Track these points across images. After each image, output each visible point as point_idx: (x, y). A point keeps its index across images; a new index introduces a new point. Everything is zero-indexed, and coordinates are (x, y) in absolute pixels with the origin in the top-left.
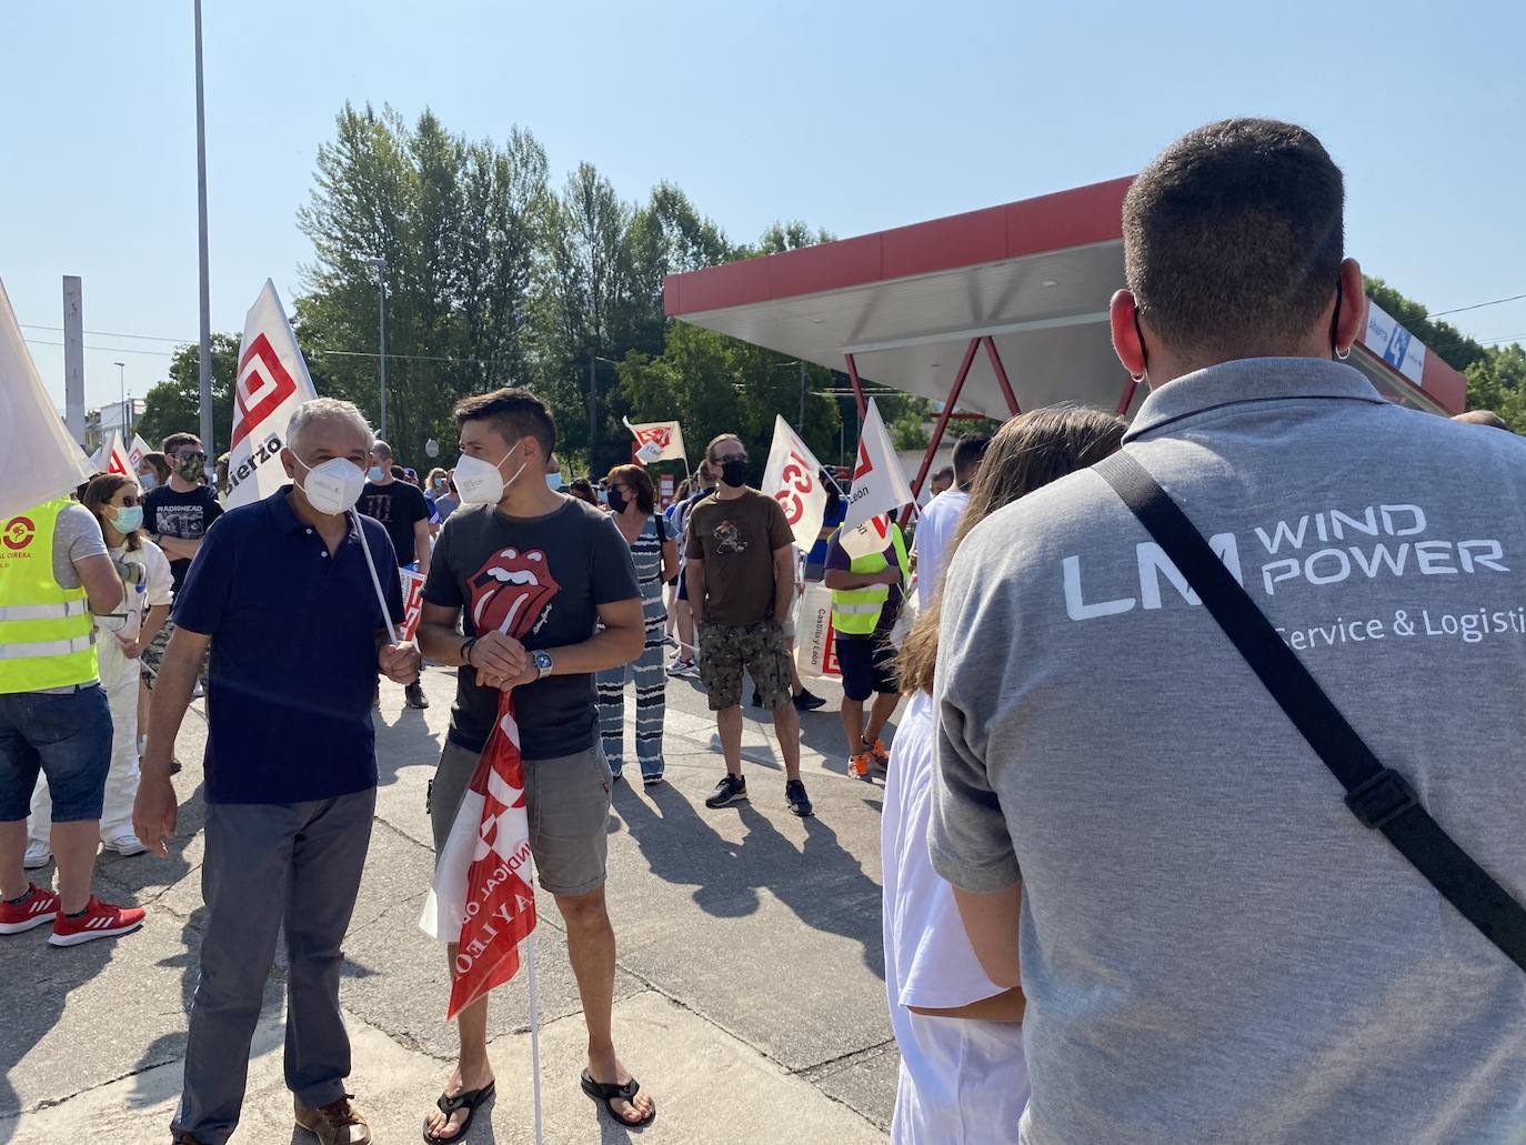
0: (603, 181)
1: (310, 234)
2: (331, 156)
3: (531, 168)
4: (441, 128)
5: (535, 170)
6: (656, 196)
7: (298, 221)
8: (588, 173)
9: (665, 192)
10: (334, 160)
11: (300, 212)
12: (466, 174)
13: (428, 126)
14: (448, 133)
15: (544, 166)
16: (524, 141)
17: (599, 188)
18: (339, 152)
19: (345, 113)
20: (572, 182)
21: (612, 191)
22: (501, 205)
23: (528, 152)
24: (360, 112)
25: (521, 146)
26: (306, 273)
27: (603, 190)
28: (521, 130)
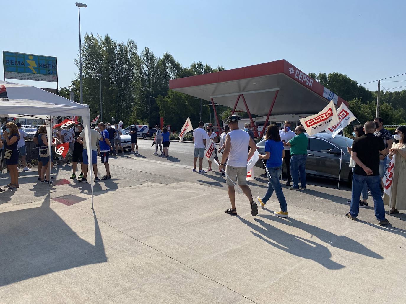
0: (151, 52)
1: (78, 65)
2: (83, 46)
3: (133, 49)
4: (110, 39)
5: (134, 49)
6: (164, 56)
7: (75, 62)
8: (147, 50)
9: (167, 54)
10: (83, 47)
11: (75, 60)
12: (117, 50)
13: (107, 38)
14: (112, 40)
15: (136, 49)
16: (131, 42)
17: (150, 53)
18: (85, 45)
19: (86, 35)
20: (143, 52)
21: (153, 54)
22: (126, 59)
23: (132, 45)
24: (90, 35)
25: (130, 44)
26: (77, 75)
27: (151, 54)
28: (131, 40)
